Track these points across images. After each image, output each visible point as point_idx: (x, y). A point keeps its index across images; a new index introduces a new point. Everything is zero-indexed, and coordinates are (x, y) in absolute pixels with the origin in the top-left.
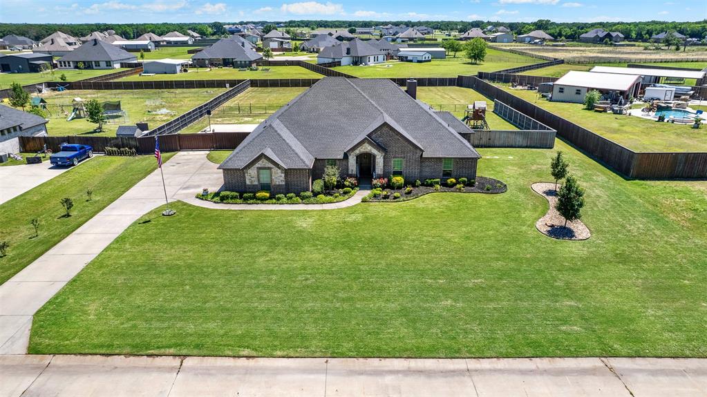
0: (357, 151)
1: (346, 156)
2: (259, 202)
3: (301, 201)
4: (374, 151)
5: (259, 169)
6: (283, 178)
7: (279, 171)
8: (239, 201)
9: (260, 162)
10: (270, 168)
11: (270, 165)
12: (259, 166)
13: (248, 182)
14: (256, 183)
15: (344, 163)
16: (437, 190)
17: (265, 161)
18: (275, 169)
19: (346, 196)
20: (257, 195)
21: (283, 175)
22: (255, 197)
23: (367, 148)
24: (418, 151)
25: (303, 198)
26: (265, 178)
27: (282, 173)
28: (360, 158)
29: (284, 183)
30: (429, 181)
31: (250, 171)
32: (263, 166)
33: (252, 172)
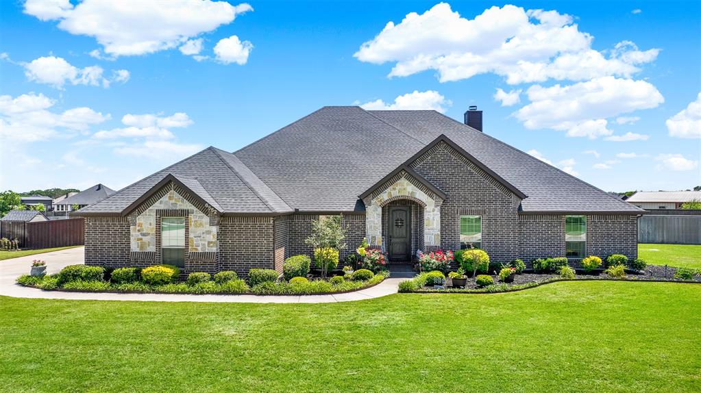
0: (385, 196)
1: (361, 205)
2: (146, 287)
3: (247, 287)
4: (421, 196)
5: (162, 214)
6: (212, 237)
7: (206, 219)
8: (99, 285)
9: (165, 198)
10: (185, 213)
11: (187, 205)
12: (162, 207)
13: (134, 247)
14: (152, 249)
15: (357, 221)
16: (567, 278)
17: (176, 195)
18: (197, 216)
19: (361, 284)
20: (144, 271)
21: (215, 229)
22: (138, 276)
23: (405, 188)
24: (513, 198)
25: (252, 281)
26: (173, 237)
27: (212, 224)
28: (390, 208)
29: (214, 249)
30: (544, 263)
31: (141, 219)
32: (170, 207)
33: (146, 221)
